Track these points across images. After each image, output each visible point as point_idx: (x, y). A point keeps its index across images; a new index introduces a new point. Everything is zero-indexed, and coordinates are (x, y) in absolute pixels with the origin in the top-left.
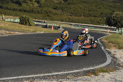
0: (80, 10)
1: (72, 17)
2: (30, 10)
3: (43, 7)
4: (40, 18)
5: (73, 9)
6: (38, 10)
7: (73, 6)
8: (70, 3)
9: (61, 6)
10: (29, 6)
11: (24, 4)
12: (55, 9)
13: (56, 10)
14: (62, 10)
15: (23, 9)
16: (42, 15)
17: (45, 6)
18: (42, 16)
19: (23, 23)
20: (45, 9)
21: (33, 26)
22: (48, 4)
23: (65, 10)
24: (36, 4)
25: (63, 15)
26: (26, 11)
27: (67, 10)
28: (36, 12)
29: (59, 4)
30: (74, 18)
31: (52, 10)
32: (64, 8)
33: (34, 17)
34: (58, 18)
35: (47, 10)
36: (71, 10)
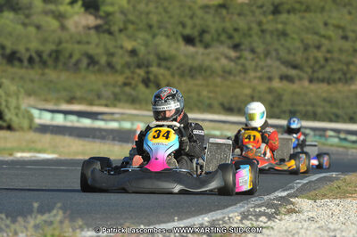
0: (340, 43)
1: (295, 86)
2: (45, 56)
3: (121, 31)
4: (99, 96)
5: (302, 41)
6: (92, 49)
8: (281, 4)
9: (228, 25)
10: (38, 27)
11: (6, 20)
12: (189, 40)
13: (200, 50)
14: (236, 47)
15: (2, 47)
16: (111, 78)
17: (133, 23)
18: (114, 85)
20: (129, 45)
21: (22, 129)
22: (151, 16)
23: (255, 45)
24: (76, 18)
25: (242, 75)
26: (20, 60)
27: (264, 43)
28: (77, 64)
29: (216, 10)
30: (306, 94)
31: (175, 45)
32: (247, 34)
33: (65, 89)
34: (210, 92)
35: (142, 50)
36: (287, 44)
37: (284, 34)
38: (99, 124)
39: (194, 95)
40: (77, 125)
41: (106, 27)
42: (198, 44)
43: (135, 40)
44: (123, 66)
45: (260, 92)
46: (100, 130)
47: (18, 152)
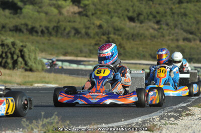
1: (192, 44)
2: (50, 29)
3: (93, 14)
4: (81, 51)
5: (195, 18)
6: (76, 25)
7: (193, 8)
9: (153, 10)
10: (46, 13)
11: (28, 9)
12: (131, 19)
13: (138, 25)
14: (158, 22)
15: (26, 25)
16: (88, 41)
17: (100, 10)
18: (90, 45)
19: (6, 62)
20: (98, 23)
21: (37, 70)
22: (110, 6)
23: (168, 21)
24: (68, 8)
25: (162, 38)
26: (37, 32)
27: (173, 20)
28: (68, 34)
29: (146, 2)
30: (198, 49)
31: (123, 22)
32: (164, 15)
33: (62, 48)
34: (143, 48)
35: (105, 25)
36: (187, 20)
37: (185, 15)
38: (82, 67)
39: (135, 50)
40: (69, 68)
41: (85, 13)
42: (137, 21)
43: (101, 20)
44: (94, 35)
45: (172, 48)
46: (82, 70)
47: (36, 83)
